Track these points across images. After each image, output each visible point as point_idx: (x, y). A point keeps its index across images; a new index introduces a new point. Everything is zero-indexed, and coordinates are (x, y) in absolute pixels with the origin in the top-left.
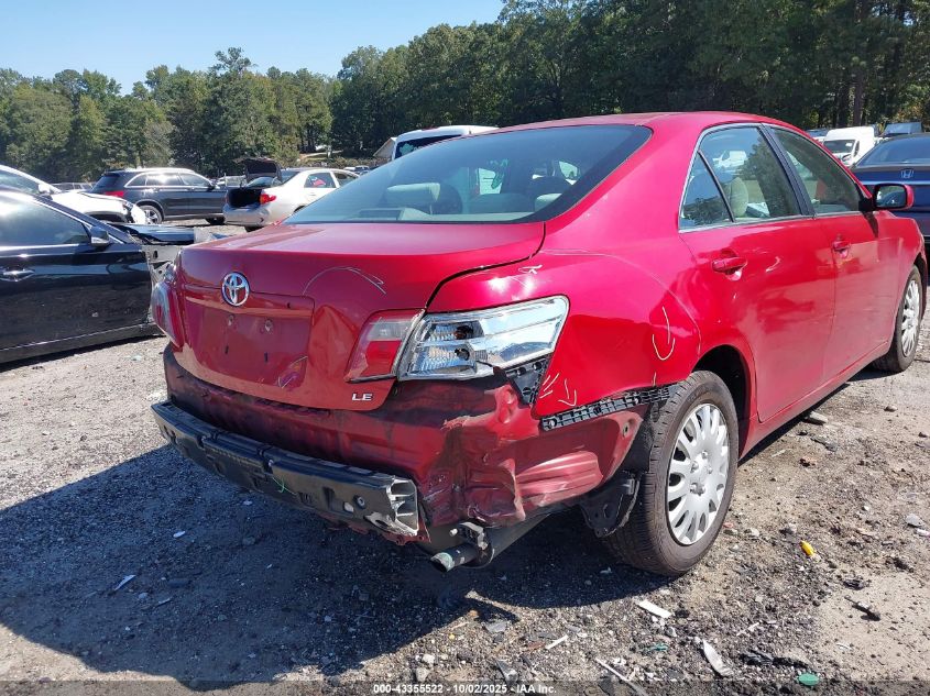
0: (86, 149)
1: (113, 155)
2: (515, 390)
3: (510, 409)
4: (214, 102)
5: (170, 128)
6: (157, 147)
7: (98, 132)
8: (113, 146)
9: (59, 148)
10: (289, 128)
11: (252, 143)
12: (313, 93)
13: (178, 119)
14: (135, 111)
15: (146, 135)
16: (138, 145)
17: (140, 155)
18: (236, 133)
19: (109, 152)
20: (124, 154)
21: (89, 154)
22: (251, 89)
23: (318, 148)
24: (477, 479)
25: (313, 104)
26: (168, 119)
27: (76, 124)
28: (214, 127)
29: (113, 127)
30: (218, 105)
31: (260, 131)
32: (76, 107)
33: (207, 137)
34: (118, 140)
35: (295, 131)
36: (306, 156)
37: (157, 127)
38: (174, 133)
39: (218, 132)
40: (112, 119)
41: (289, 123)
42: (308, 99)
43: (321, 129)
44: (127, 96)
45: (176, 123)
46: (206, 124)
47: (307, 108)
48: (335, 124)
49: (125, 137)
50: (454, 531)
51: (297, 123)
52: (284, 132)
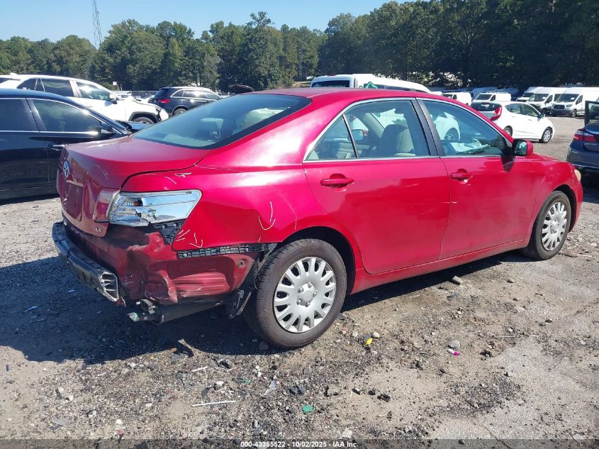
0: (170, 70)
1: (185, 75)
2: (162, 235)
3: (158, 244)
4: (246, 45)
5: (219, 60)
6: (210, 72)
7: (178, 61)
8: (185, 69)
9: (156, 69)
10: (291, 64)
11: (266, 73)
12: (309, 42)
13: (224, 54)
14: (199, 49)
15: (205, 64)
16: (199, 70)
17: (200, 76)
18: (257, 66)
19: (183, 73)
20: (191, 75)
21: (172, 73)
22: (269, 38)
23: (308, 78)
24: (150, 278)
25: (308, 49)
26: (218, 55)
27: (166, 55)
28: (244, 61)
29: (187, 58)
30: (248, 47)
31: (272, 65)
32: (168, 44)
33: (239, 67)
34: (188, 66)
35: (294, 66)
36: (300, 83)
37: (211, 59)
38: (220, 64)
39: (247, 64)
40: (187, 53)
41: (291, 61)
42: (305, 46)
43: (311, 66)
44: (197, 39)
45: (223, 57)
46: (241, 59)
47: (304, 51)
48: (320, 63)
49: (192, 65)
50: (138, 303)
51: (297, 62)
52: (287, 66)
